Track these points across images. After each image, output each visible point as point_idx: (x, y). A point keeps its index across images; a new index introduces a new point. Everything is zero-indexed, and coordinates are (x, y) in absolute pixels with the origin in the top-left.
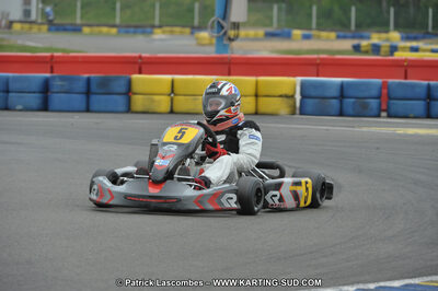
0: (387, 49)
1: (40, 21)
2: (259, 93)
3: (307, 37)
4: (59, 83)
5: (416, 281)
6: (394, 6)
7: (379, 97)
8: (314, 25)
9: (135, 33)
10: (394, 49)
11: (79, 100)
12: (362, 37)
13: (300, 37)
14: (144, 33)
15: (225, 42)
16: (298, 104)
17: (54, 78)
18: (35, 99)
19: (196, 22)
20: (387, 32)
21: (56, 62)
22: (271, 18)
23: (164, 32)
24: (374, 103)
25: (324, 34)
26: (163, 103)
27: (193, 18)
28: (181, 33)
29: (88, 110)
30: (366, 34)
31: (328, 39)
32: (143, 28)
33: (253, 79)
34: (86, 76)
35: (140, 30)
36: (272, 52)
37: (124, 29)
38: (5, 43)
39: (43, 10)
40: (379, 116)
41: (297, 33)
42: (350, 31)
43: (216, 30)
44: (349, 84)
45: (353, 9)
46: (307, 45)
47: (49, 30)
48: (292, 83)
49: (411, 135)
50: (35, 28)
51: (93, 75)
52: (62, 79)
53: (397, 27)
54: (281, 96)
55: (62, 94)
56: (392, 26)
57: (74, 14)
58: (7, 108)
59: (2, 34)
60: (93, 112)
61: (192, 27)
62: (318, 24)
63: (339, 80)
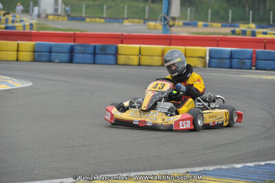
0: (250, 33)
1: (63, 14)
2: (188, 54)
3: (205, 26)
4: (79, 48)
6: (252, 9)
7: (251, 59)
8: (209, 20)
9: (114, 22)
10: (254, 34)
11: (90, 57)
12: (234, 26)
13: (202, 26)
14: (118, 22)
15: (168, 27)
16: (207, 62)
17: (76, 45)
18: (65, 57)
19: (147, 17)
20: (248, 23)
21: (77, 37)
22: (186, 15)
23: (129, 22)
24: (248, 62)
25: (215, 24)
26: (135, 60)
27: (145, 15)
28: (139, 22)
29: (94, 63)
30: (236, 24)
31: (217, 27)
32: (118, 19)
33: (183, 48)
34: (94, 44)
35: (116, 20)
36: (188, 33)
37: (108, 20)
38: (45, 26)
39: (65, 9)
40: (251, 69)
41: (200, 23)
42: (228, 23)
43: (163, 21)
44: (235, 51)
45: (230, 11)
46: (206, 30)
47: (68, 19)
48: (205, 50)
49: (269, 80)
50: (60, 18)
51: (96, 44)
52: (80, 46)
53: (253, 21)
54: (198, 57)
55: (80, 55)
56: (251, 21)
57: (82, 11)
58: (50, 61)
59: (42, 22)
60: (97, 64)
61: (145, 20)
62: (212, 19)
63: (229, 49)
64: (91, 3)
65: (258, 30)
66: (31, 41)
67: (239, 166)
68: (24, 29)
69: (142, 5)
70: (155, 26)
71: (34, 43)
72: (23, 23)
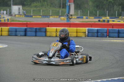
0: (107, 21)
2: (78, 31)
3: (87, 18)
5: (121, 78)
6: (108, 10)
7: (106, 33)
9: (45, 17)
10: (108, 21)
11: (34, 33)
14: (47, 17)
15: (69, 19)
16: (87, 34)
17: (27, 28)
18: (23, 33)
19: (60, 15)
20: (106, 17)
21: (28, 24)
22: (78, 14)
23: (52, 17)
24: (105, 34)
25: (91, 17)
26: (54, 34)
27: (59, 14)
28: (57, 17)
29: (36, 36)
30: (101, 17)
31: (92, 19)
32: (47, 16)
33: (76, 28)
34: (35, 28)
35: (46, 16)
36: (79, 22)
37: (43, 16)
38: (14, 20)
39: (23, 12)
40: (106, 37)
41: (84, 17)
42: (97, 16)
43: (66, 16)
44: (99, 29)
45: (98, 11)
46: (87, 20)
47: (25, 17)
48: (86, 29)
50: (21, 16)
52: (29, 28)
53: (109, 16)
54: (83, 32)
55: (30, 32)
56: (107, 15)
57: (31, 13)
58: (16, 35)
59: (13, 18)
62: (89, 15)
63: (97, 28)
64: (35, 9)
65: (110, 20)
66: (7, 26)
67: (99, 81)
68: (5, 21)
69: (58, 9)
70: (64, 19)
71: (9, 27)
72: (4, 18)
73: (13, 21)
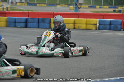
0: (123, 11)
1: (25, 2)
2: (88, 23)
3: (100, 8)
4: (30, 20)
7: (121, 25)
9: (52, 6)
11: (36, 25)
12: (116, 8)
13: (98, 8)
14: (54, 6)
15: (77, 9)
16: (98, 27)
17: (29, 18)
18: (23, 24)
19: (69, 3)
20: (123, 6)
21: (29, 14)
22: (90, 2)
23: (60, 6)
24: (119, 26)
25: (105, 7)
28: (65, 6)
29: (38, 28)
30: (117, 7)
31: (106, 8)
32: (54, 4)
33: (85, 19)
34: (38, 18)
36: (91, 12)
37: (49, 5)
38: (15, 8)
40: (121, 30)
41: (98, 6)
42: (113, 6)
43: (75, 5)
44: (112, 21)
46: (100, 10)
47: (27, 5)
48: (97, 21)
50: (23, 4)
51: (40, 18)
54: (93, 24)
55: (31, 23)
58: (15, 27)
59: (14, 6)
60: (40, 28)
61: (68, 5)
62: (103, 4)
63: (109, 20)
66: (5, 16)
67: (106, 79)
68: (3, 10)
71: (7, 17)
72: (3, 7)
73: (13, 10)
